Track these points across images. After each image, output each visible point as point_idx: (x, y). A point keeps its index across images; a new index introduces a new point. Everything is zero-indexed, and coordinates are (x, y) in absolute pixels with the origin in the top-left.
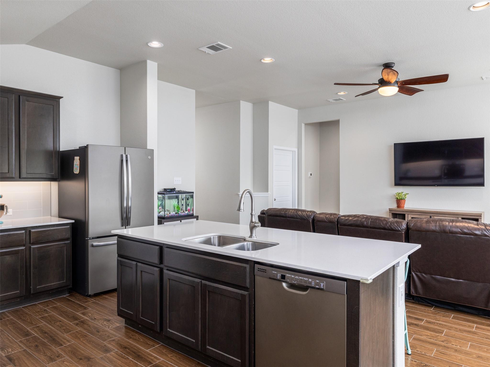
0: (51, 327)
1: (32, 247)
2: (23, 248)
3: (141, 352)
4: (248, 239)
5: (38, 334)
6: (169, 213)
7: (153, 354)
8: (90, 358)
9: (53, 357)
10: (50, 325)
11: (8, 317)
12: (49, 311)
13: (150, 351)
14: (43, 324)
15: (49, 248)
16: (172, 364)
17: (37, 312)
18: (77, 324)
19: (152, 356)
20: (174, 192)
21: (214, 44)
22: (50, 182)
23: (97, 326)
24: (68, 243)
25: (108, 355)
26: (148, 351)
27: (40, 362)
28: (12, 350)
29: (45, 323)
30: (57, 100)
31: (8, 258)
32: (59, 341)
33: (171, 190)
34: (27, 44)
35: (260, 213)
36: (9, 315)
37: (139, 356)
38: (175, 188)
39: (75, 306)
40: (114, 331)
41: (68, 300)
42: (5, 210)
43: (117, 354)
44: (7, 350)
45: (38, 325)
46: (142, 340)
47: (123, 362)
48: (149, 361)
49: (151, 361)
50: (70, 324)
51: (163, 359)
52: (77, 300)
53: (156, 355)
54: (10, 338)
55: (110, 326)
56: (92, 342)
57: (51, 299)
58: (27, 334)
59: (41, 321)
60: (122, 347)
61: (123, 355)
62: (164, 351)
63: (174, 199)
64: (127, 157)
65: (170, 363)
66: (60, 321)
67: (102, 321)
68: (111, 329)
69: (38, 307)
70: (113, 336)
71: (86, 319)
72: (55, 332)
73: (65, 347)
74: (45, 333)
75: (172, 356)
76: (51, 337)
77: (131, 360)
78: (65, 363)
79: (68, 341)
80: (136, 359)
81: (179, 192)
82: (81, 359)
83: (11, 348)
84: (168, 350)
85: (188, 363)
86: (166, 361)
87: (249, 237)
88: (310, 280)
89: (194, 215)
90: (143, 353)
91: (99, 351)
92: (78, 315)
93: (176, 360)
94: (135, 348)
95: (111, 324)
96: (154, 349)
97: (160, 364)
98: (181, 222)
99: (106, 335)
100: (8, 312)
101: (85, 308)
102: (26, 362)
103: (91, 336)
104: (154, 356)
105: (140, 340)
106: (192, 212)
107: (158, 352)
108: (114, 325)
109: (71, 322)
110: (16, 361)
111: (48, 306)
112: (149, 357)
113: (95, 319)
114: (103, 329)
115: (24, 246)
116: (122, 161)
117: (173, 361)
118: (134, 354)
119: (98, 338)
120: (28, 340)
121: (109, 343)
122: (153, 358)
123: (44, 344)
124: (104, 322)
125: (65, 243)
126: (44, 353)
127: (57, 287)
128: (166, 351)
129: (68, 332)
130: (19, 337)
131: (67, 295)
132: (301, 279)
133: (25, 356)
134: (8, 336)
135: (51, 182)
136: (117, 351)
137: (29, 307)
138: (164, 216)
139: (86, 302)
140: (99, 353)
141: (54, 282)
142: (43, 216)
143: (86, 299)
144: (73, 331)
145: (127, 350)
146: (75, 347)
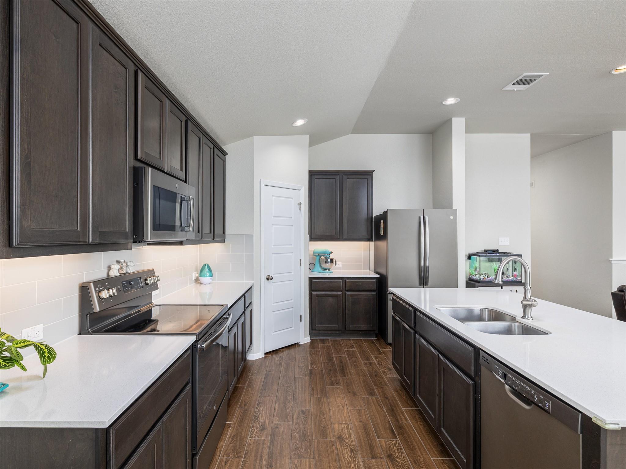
0: (348, 360)
1: (347, 293)
2: (340, 293)
3: (397, 407)
4: (519, 318)
5: (337, 362)
6: (486, 277)
7: (405, 414)
8: (356, 395)
9: (334, 382)
10: (349, 358)
11: (329, 343)
12: (355, 347)
13: (405, 410)
14: (345, 355)
15: (359, 296)
16: (416, 432)
17: (347, 346)
18: (365, 364)
19: (404, 415)
20: (497, 254)
21: (520, 78)
22: (368, 242)
23: (378, 371)
24: (375, 294)
25: (370, 397)
26: (403, 410)
27: (325, 382)
28: (315, 367)
29: (346, 355)
30: (370, 174)
31: (330, 299)
32: (345, 372)
33: (493, 252)
34: (352, 133)
35: (617, 289)
36: (330, 342)
37: (392, 410)
38: (497, 250)
39: (374, 349)
40: (388, 381)
41: (373, 343)
42: (335, 263)
43: (377, 400)
44: (313, 366)
45: (341, 355)
46: (404, 398)
47: (376, 409)
48: (398, 419)
49: (400, 420)
50: (361, 362)
51: (410, 423)
52: (379, 344)
53: (407, 417)
54: (320, 359)
55: (388, 375)
56: (366, 383)
57: (362, 338)
58: (331, 359)
59: (345, 353)
60: (385, 396)
61: (381, 403)
62: (417, 416)
63: (495, 261)
64: (424, 218)
65: (415, 430)
66: (356, 358)
67: (385, 368)
68: (387, 377)
69: (350, 342)
70: (384, 384)
71: (375, 362)
72: (348, 364)
73: (346, 378)
74: (341, 363)
75: (421, 424)
76: (343, 367)
77: (384, 411)
78: (338, 390)
79: (351, 375)
80: (388, 412)
81: (505, 254)
82: (349, 392)
83: (316, 366)
84: (422, 417)
85: (432, 438)
86: (412, 426)
87: (521, 318)
88: (533, 392)
89: (523, 282)
90: (398, 409)
91: (365, 392)
92: (371, 357)
93: (422, 430)
94: (395, 402)
95: (390, 373)
96: (409, 411)
97: (405, 426)
98: (502, 288)
99: (379, 381)
100: (331, 340)
101: (380, 353)
102: (318, 378)
103: (369, 377)
104: (405, 417)
105: (404, 396)
106: (520, 278)
107: (411, 415)
108: (392, 374)
109: (363, 361)
110: (313, 376)
111: (357, 343)
112: (400, 415)
113: (381, 364)
114: (381, 376)
115: (341, 291)
116: (420, 223)
117: (418, 429)
118: (389, 406)
119: (372, 381)
120: (328, 364)
121: (377, 389)
122: (403, 417)
123: (335, 370)
124: (386, 369)
125: (372, 294)
126: (331, 377)
127: (365, 330)
128: (420, 417)
129: (355, 368)
130: (325, 360)
131: (375, 338)
132: (523, 387)
133: (320, 374)
134: (320, 357)
135: (370, 242)
136: (378, 398)
137: (345, 340)
138: (479, 280)
139: (385, 348)
140: (365, 393)
141: (363, 325)
142: (363, 270)
143: (386, 346)
144: (359, 368)
145: (387, 400)
146: (352, 381)
